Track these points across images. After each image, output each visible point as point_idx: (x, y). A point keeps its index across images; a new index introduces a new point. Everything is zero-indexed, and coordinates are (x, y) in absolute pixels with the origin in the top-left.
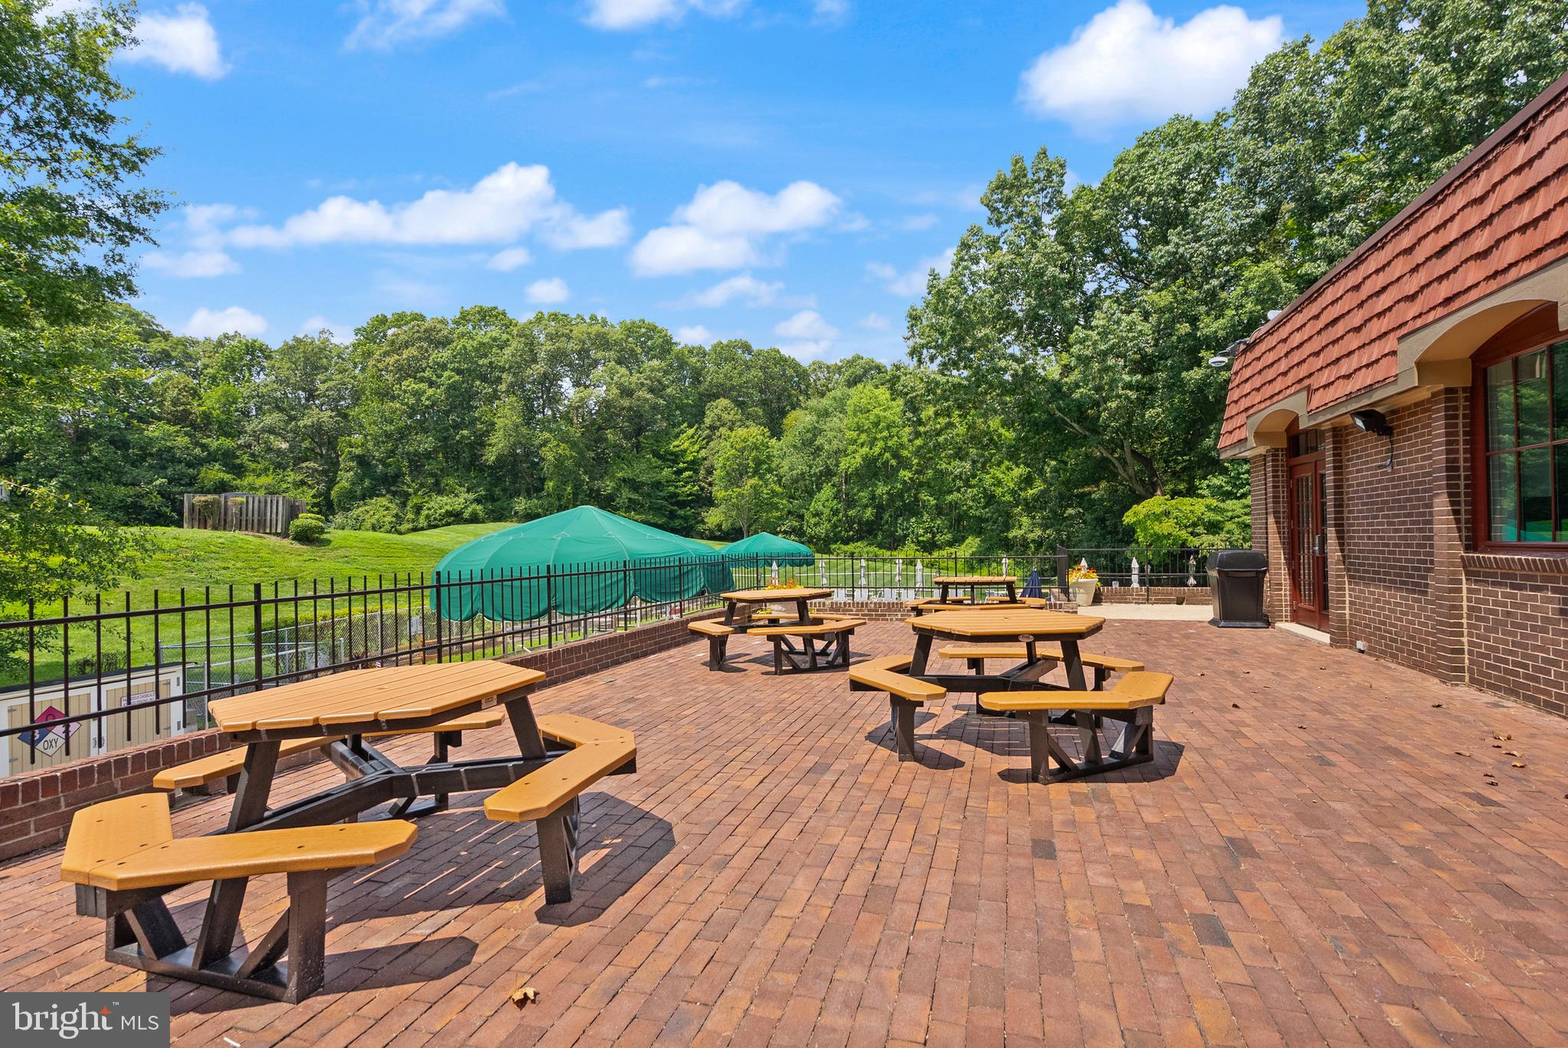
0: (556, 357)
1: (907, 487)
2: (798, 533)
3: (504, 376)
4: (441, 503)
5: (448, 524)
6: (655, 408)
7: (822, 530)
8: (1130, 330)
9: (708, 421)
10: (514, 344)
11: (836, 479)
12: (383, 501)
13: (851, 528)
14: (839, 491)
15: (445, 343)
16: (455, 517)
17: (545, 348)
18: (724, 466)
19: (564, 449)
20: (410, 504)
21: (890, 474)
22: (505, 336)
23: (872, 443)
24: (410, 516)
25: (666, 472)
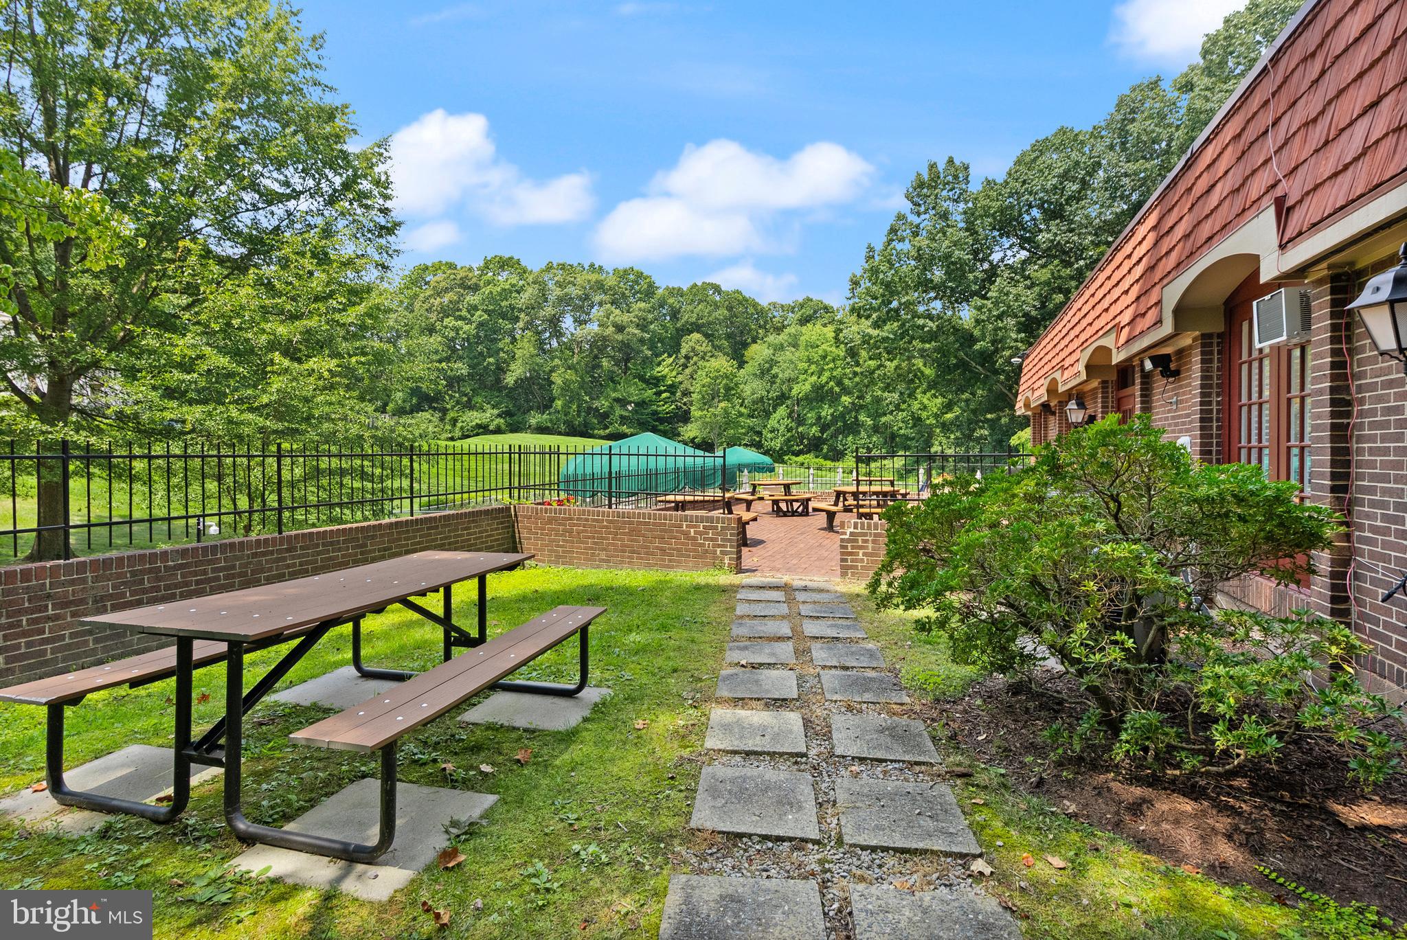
0: (565, 300)
1: (848, 410)
2: (758, 446)
3: (522, 315)
4: (473, 418)
5: (478, 434)
6: (642, 341)
7: (777, 444)
8: (1016, 300)
9: (683, 352)
10: (530, 290)
11: (789, 402)
12: (427, 415)
13: (802, 443)
14: (792, 412)
15: (475, 288)
16: (483, 429)
17: (555, 293)
18: (700, 392)
19: (570, 375)
20: (448, 418)
21: (834, 399)
22: (521, 283)
23: (820, 373)
24: (448, 427)
25: (650, 392)
